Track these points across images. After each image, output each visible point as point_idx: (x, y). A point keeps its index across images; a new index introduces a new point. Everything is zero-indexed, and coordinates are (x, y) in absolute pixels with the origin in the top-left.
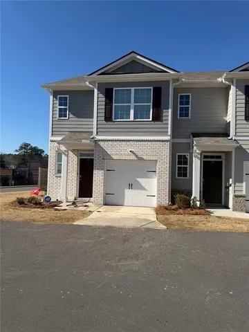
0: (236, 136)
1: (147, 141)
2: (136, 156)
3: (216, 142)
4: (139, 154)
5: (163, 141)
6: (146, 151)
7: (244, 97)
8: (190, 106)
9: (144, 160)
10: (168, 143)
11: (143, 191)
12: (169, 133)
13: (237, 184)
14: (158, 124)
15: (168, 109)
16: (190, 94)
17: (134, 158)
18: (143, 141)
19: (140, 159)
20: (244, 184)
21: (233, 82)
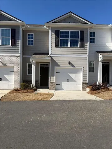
0: (51, 54)
1: (8, 56)
2: (3, 64)
3: (41, 57)
4: (4, 63)
5: (16, 56)
6: (8, 61)
7: (55, 36)
8: (33, 39)
9: (7, 66)
10: (19, 58)
11: (8, 82)
12: (20, 53)
13: (52, 77)
14: (14, 48)
15: (19, 40)
16: (33, 34)
17: (2, 65)
18: (6, 56)
19: (5, 65)
20: (55, 77)
21: (50, 28)
